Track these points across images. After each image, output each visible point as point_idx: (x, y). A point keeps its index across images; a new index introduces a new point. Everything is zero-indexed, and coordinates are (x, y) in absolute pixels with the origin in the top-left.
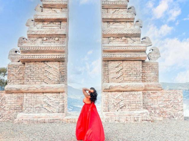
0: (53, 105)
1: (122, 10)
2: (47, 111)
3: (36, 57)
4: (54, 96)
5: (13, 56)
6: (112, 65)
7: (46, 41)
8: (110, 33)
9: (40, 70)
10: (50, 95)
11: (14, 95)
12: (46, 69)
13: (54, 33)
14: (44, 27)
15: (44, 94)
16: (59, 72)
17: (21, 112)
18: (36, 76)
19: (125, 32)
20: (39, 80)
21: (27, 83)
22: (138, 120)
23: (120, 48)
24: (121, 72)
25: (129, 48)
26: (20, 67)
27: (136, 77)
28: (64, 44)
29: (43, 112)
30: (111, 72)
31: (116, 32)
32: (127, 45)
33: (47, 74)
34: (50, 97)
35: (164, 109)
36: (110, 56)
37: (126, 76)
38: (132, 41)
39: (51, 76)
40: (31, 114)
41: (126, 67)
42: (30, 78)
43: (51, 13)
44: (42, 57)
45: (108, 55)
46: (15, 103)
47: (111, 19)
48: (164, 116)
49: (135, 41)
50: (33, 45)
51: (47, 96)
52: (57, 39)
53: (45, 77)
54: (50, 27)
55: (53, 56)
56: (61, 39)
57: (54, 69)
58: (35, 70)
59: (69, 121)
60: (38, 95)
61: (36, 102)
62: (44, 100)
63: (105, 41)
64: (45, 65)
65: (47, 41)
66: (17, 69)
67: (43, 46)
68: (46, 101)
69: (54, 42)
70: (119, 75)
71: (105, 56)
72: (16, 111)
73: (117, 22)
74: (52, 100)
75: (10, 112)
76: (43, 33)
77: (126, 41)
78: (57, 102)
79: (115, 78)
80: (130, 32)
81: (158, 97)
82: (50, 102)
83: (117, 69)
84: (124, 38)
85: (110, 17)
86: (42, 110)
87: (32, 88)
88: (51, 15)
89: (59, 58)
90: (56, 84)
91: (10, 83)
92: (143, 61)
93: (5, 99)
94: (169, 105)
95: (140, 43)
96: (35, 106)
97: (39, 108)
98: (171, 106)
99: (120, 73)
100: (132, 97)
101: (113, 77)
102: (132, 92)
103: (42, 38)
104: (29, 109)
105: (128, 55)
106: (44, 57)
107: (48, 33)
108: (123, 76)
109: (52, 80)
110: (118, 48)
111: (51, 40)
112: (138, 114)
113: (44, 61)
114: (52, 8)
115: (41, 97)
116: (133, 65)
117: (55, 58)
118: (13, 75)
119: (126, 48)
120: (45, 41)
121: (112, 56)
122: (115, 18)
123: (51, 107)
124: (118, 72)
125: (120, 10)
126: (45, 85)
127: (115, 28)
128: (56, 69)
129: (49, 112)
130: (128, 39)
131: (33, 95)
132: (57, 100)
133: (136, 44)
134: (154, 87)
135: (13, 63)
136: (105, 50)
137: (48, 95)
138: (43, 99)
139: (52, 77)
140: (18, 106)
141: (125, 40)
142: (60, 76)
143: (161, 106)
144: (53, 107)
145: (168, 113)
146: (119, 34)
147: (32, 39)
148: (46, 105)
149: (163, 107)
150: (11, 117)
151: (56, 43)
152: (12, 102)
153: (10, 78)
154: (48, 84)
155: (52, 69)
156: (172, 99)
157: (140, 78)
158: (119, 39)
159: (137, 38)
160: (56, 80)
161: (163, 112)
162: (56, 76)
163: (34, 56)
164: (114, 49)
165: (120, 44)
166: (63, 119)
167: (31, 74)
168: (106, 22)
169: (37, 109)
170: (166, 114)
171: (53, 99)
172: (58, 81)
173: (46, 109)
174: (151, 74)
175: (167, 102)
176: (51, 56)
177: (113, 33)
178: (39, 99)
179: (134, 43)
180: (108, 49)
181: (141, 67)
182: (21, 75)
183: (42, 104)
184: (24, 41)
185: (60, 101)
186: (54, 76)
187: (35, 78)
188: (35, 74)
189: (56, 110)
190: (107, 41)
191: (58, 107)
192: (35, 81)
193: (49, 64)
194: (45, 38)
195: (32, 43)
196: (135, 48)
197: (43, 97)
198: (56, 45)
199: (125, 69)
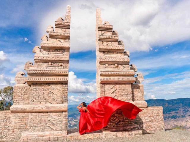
0: (57, 123)
1: (114, 43)
2: (50, 129)
3: (42, 79)
4: (58, 115)
5: (19, 79)
6: (107, 87)
8: (105, 60)
9: (45, 91)
10: (54, 114)
11: (19, 115)
12: (51, 90)
13: (58, 59)
14: (49, 54)
15: (48, 113)
16: (62, 93)
17: (25, 131)
18: (41, 97)
19: (118, 60)
20: (44, 101)
21: (33, 103)
22: (132, 134)
23: (114, 73)
24: (115, 93)
25: (121, 73)
26: (26, 88)
27: (127, 97)
28: (67, 69)
29: (47, 131)
30: (107, 92)
31: (110, 60)
32: (119, 70)
33: (52, 95)
34: (54, 116)
35: (150, 123)
36: (107, 79)
37: (119, 96)
38: (123, 67)
39: (55, 97)
40: (36, 133)
41: (119, 89)
42: (35, 98)
43: (55, 42)
44: (48, 79)
45: (105, 79)
46: (19, 123)
47: (106, 49)
48: (150, 129)
49: (125, 68)
50: (39, 69)
51: (51, 115)
52: (60, 64)
53: (50, 98)
54: (55, 54)
55: (58, 79)
56: (64, 64)
57: (58, 90)
58: (40, 91)
59: (72, 138)
60: (42, 114)
61: (41, 121)
62: (49, 119)
63: (101, 67)
64: (50, 87)
65: (52, 66)
66: (23, 90)
67: (49, 70)
68: (50, 119)
69: (58, 67)
70: (113, 95)
71: (102, 79)
72: (20, 130)
73: (111, 52)
75: (14, 132)
76: (49, 59)
78: (61, 120)
80: (121, 60)
81: (144, 113)
82: (54, 121)
83: (112, 91)
84: (116, 65)
85: (105, 48)
86: (46, 128)
87: (37, 107)
88: (56, 44)
89: (63, 80)
90: (60, 103)
91: (16, 103)
92: (132, 84)
93: (9, 119)
94: (153, 120)
95: (129, 69)
96: (39, 125)
97: (43, 127)
98: (155, 120)
99: (114, 93)
103: (47, 63)
104: (34, 128)
105: (121, 79)
106: (50, 79)
107: (53, 59)
108: (117, 96)
109: (56, 100)
110: (113, 72)
111: (55, 65)
112: (131, 129)
113: (49, 83)
114: (56, 38)
115: (45, 116)
116: (124, 87)
117: (59, 80)
118: (19, 96)
119: (119, 73)
120: (50, 66)
121: (108, 79)
122: (109, 48)
123: (55, 126)
125: (113, 43)
126: (50, 105)
127: (109, 57)
128: (60, 90)
129: (52, 130)
130: (120, 66)
131: (38, 114)
132: (60, 119)
133: (126, 70)
134: (141, 105)
135: (19, 85)
136: (102, 74)
137: (52, 114)
138: (47, 118)
140: (22, 125)
141: (117, 66)
142: (64, 96)
143: (147, 121)
144: (56, 125)
145: (153, 126)
146: (113, 62)
147: (38, 63)
148: (51, 124)
149: (149, 122)
150: (15, 136)
151: (60, 68)
152: (17, 122)
153: (16, 98)
154: (52, 103)
155: (56, 90)
156: (155, 115)
157: (130, 98)
158: (113, 66)
159: (126, 66)
160: (60, 100)
161: (150, 126)
162: (60, 97)
163: (40, 78)
164: (109, 74)
165: (114, 70)
166: (66, 137)
167: (37, 95)
168: (102, 51)
169: (41, 127)
170: (152, 128)
171: (56, 118)
172: (61, 101)
173: (50, 127)
174: (138, 94)
175: (152, 117)
176: (56, 79)
177: (108, 61)
178: (43, 118)
179: (125, 69)
180: (104, 74)
181: (131, 88)
182: (27, 96)
183: (46, 122)
184: (30, 65)
185: (63, 120)
186: (58, 96)
187: (40, 99)
188: (40, 95)
189: (59, 128)
190: (103, 67)
191: (61, 125)
192: (40, 101)
193: (53, 86)
194: (50, 63)
195: (38, 67)
196: (126, 73)
197: (47, 116)
198: (60, 69)
199: (118, 90)
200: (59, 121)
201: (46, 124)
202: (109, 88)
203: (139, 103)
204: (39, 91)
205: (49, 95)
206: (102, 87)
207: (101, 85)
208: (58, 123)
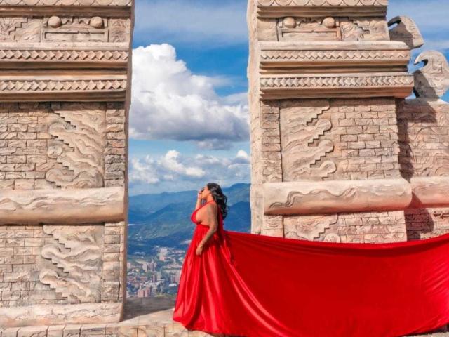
0: (78, 269)
2: (52, 297)
3: (20, 85)
4: (83, 237)
6: (291, 115)
7: (58, 30)
9: (34, 136)
10: (70, 230)
12: (56, 130)
15: (45, 227)
16: (103, 143)
18: (17, 159)
20: (30, 175)
23: (320, 54)
24: (327, 142)
25: (350, 54)
27: (378, 160)
28: (124, 41)
29: (39, 302)
30: (291, 140)
32: (340, 43)
33: (59, 151)
34: (68, 239)
36: (288, 82)
37: (344, 154)
38: (359, 30)
39: (72, 159)
41: (343, 123)
44: (44, 85)
45: (282, 81)
49: (367, 32)
50: (11, 45)
51: (56, 236)
52: (96, 21)
53: (51, 162)
55: (84, 85)
56: (113, 21)
57: (84, 132)
58: (14, 134)
59: (141, 335)
60: (21, 231)
61: (13, 261)
62: (45, 252)
63: (266, 31)
64: (51, 117)
65: (63, 30)
67: (49, 46)
68: (53, 255)
69: (88, 33)
70: (319, 151)
71: (270, 82)
74: (76, 253)
77: (338, 30)
78: (94, 257)
79: (306, 161)
82: (68, 259)
83: (313, 132)
84: (329, 21)
86: (35, 292)
89: (107, 90)
90: (92, 187)
92: (399, 102)
95: (384, 39)
96: (8, 278)
97: (22, 286)
99: (323, 143)
100: (370, 233)
101: (298, 158)
102: (368, 215)
103: (42, 18)
105: (349, 81)
106: (52, 85)
108: (334, 154)
109: (76, 173)
110: (313, 54)
111: (76, 25)
113: (50, 103)
115: (31, 239)
116: (366, 115)
117: (91, 90)
119: (341, 54)
120: (54, 30)
121: (294, 82)
123: (73, 282)
124: (315, 143)
126: (51, 194)
128: (93, 131)
129: (60, 299)
130: (346, 25)
132: (93, 252)
133: (371, 40)
136: (268, 60)
137: (58, 231)
138: (41, 247)
139: (77, 160)
141: (335, 27)
142: (108, 158)
144: (78, 279)
146: (314, 8)
147: (8, 21)
148: (53, 273)
151: (93, 37)
154: (60, 187)
155: (78, 130)
157: (393, 163)
158: (315, 26)
159: (373, 23)
160: (92, 172)
162: (93, 158)
163: (15, 81)
164: (300, 60)
166: (117, 329)
169: (16, 287)
171: (78, 248)
172: (99, 176)
173: (52, 287)
174: (429, 146)
176: (76, 85)
177: (293, 4)
178: (24, 247)
179: (366, 36)
180: (279, 60)
181: (395, 121)
183: (37, 267)
185: (105, 256)
186: (86, 157)
187: (11, 167)
188: (13, 150)
189: (89, 292)
190: (273, 31)
191: (98, 279)
192: (13, 176)
193: (67, 115)
194: (54, 20)
195: (7, 36)
196: (370, 54)
197: (40, 240)
198: (93, 44)
199: (340, 130)
200: (90, 263)
201: (35, 273)
202: (298, 120)
203: (432, 185)
204: (9, 137)
205: (50, 151)
206: (267, 118)
207: (267, 107)
208: (83, 272)
